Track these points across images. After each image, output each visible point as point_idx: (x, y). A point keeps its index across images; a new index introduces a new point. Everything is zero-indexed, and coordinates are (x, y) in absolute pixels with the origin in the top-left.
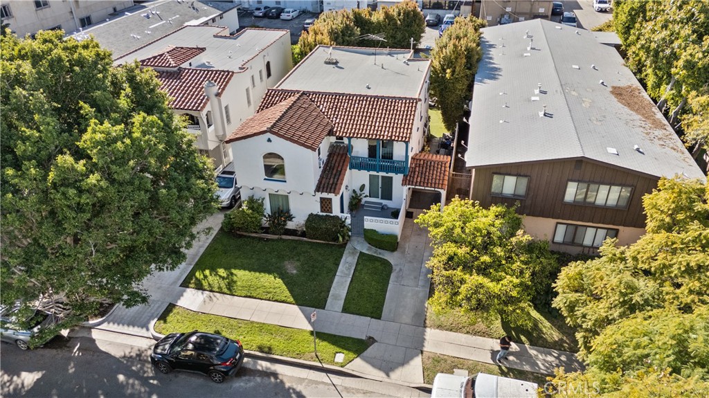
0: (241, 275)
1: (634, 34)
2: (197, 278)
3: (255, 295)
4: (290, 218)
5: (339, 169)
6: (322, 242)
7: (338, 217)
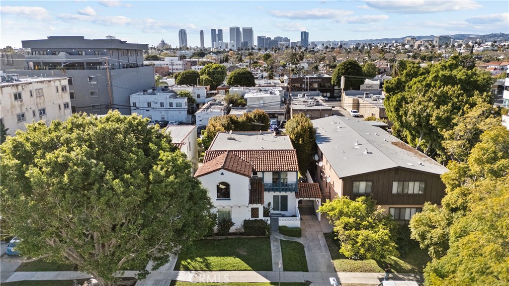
0: (213, 260)
1: (403, 110)
2: (183, 265)
3: (225, 269)
4: (232, 224)
5: (260, 190)
6: (254, 237)
7: (262, 220)
